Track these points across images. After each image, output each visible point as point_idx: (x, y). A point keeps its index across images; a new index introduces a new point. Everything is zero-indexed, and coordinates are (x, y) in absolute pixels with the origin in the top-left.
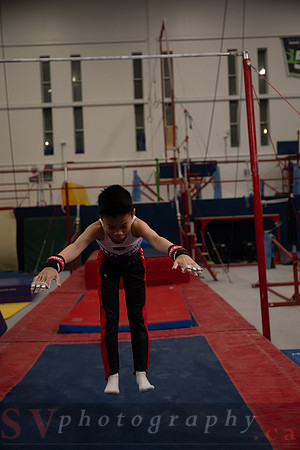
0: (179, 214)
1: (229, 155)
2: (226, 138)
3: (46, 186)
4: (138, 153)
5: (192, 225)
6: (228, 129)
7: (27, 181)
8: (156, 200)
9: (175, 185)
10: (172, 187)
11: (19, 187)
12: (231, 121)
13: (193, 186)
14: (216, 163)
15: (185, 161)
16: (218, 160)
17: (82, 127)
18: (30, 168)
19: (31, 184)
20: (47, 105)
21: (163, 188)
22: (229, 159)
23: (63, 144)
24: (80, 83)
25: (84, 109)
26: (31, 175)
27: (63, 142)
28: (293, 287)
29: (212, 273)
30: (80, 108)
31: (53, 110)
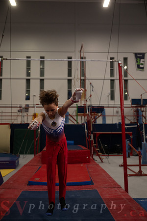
0: (86, 130)
1: (109, 104)
2: (108, 96)
3: (26, 114)
5: (92, 135)
6: (110, 92)
7: (17, 111)
8: (76, 123)
9: (85, 116)
10: (83, 117)
11: (13, 114)
12: (111, 89)
13: (93, 117)
14: (104, 107)
15: (89, 106)
16: (105, 106)
17: (43, 88)
18: (18, 106)
19: (19, 113)
20: (28, 78)
21: (79, 118)
22: (110, 106)
23: (34, 96)
24: (44, 69)
25: (45, 80)
26: (19, 109)
27: (34, 94)
28: (138, 167)
29: (100, 158)
30: (43, 80)
31: (31, 80)
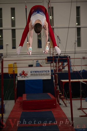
1: (76, 50)
2: (75, 43)
4: (39, 49)
6: (76, 39)
12: (77, 36)
17: (15, 38)
22: (76, 52)
23: (7, 45)
25: (16, 30)
27: (7, 44)
29: (65, 104)
30: (15, 30)
31: (3, 30)
